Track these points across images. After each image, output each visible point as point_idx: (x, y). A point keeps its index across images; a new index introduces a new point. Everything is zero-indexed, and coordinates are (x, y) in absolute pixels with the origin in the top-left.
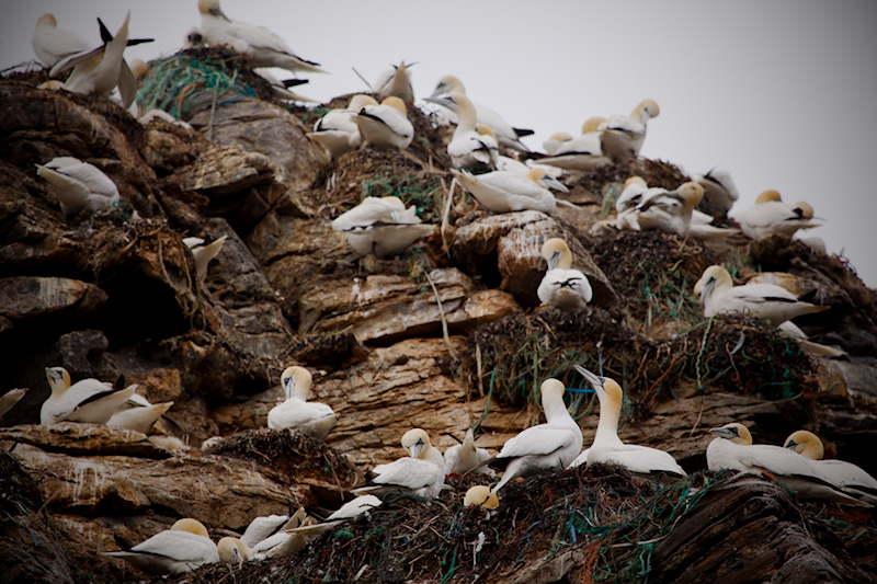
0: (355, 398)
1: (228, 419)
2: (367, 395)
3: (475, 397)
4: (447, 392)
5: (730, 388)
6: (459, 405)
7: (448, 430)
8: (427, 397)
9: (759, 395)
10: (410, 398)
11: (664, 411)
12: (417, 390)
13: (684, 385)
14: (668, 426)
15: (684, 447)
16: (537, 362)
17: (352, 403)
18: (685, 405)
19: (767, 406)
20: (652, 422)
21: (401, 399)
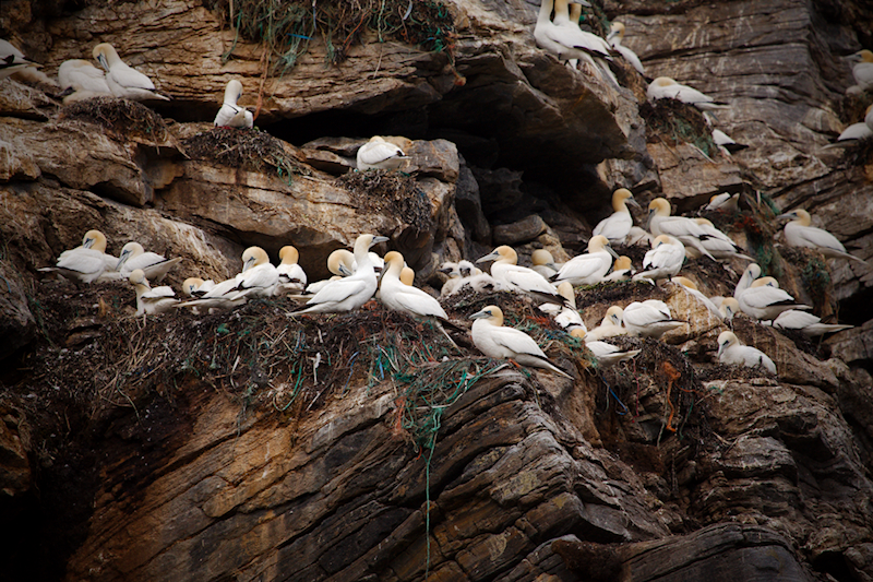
0: (145, 21)
1: (57, 31)
2: (152, 20)
3: (226, 27)
4: (207, 22)
5: (400, 38)
6: (214, 33)
7: (207, 55)
8: (193, 25)
9: (419, 46)
10: (182, 25)
11: (355, 55)
12: (186, 18)
13: (369, 33)
14: (359, 69)
15: (369, 88)
16: (272, 12)
17: (142, 25)
18: (369, 50)
19: (424, 56)
20: (348, 64)
21: (176, 25)
